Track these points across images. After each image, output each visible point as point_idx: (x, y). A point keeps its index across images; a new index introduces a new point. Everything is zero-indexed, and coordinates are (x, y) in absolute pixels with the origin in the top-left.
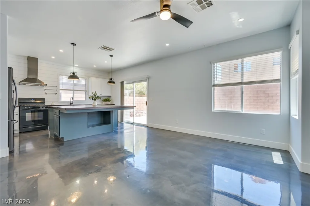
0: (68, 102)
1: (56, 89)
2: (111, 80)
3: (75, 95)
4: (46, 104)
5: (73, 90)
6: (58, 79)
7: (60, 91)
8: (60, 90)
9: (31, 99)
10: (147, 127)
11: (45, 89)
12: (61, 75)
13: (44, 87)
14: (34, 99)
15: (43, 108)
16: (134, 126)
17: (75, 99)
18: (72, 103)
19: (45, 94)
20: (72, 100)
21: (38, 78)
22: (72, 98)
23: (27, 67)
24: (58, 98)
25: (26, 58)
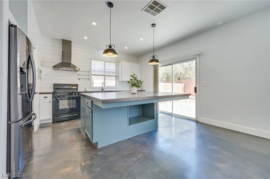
0: (100, 88)
1: (89, 74)
2: (154, 57)
3: (106, 81)
4: (79, 90)
5: (105, 76)
6: (91, 63)
7: (93, 77)
8: (93, 75)
9: (65, 85)
10: (197, 122)
11: (79, 75)
12: (94, 59)
13: (78, 72)
14: (68, 85)
15: (75, 94)
16: (173, 118)
17: (106, 85)
18: (103, 89)
19: (79, 80)
20: (103, 86)
21: (72, 62)
22: (103, 84)
23: (62, 51)
24: (90, 84)
25: (61, 42)
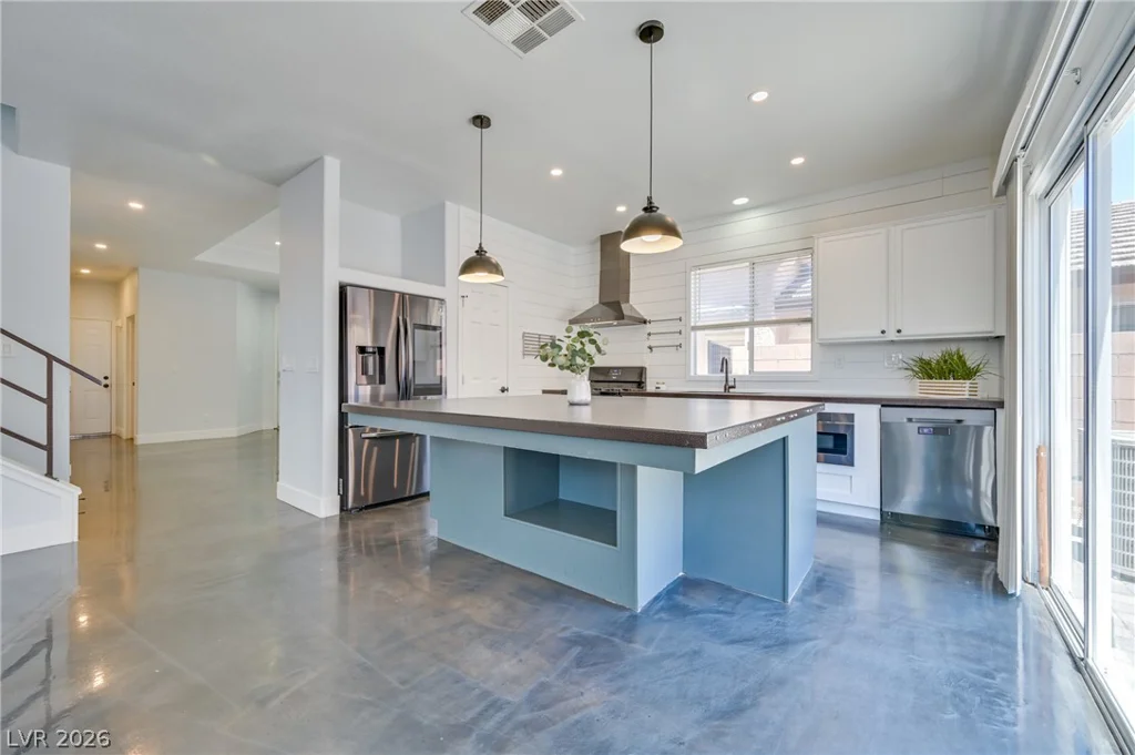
5: (751, 325)
6: (686, 285)
7: (694, 336)
8: (695, 328)
9: (612, 369)
11: (649, 334)
12: (697, 267)
13: (648, 325)
14: (618, 370)
17: (757, 368)
19: (649, 350)
21: (632, 298)
23: (599, 272)
24: (686, 366)
25: (599, 245)
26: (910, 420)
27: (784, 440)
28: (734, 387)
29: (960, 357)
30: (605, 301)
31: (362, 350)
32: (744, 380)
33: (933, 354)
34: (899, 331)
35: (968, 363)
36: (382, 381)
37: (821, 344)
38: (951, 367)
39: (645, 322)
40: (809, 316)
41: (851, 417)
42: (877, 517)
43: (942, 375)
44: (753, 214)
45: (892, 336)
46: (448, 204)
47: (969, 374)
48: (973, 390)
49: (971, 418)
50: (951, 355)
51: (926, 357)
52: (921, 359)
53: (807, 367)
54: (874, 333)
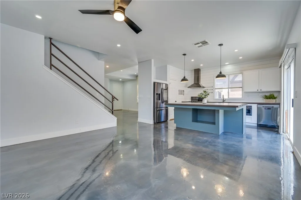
5: (228, 88)
6: (214, 80)
7: (216, 90)
9: (197, 97)
23: (194, 77)
24: (214, 96)
25: (194, 71)
26: (263, 107)
27: (243, 109)
28: (225, 101)
29: (273, 95)
30: (195, 83)
31: (157, 94)
32: (227, 99)
33: (268, 94)
34: (261, 90)
35: (275, 96)
36: (159, 100)
37: (244, 92)
38: (271, 97)
39: (204, 87)
40: (241, 87)
41: (251, 106)
42: (257, 125)
43: (270, 98)
44: (229, 66)
45: (260, 91)
46: (168, 65)
47: (275, 98)
48: (276, 101)
49: (275, 106)
50: (271, 95)
51: (266, 95)
52: (265, 95)
53: (241, 97)
54: (256, 90)
